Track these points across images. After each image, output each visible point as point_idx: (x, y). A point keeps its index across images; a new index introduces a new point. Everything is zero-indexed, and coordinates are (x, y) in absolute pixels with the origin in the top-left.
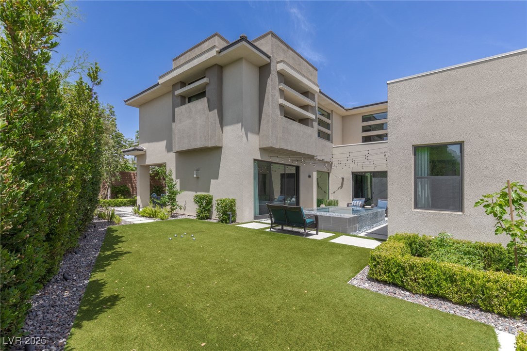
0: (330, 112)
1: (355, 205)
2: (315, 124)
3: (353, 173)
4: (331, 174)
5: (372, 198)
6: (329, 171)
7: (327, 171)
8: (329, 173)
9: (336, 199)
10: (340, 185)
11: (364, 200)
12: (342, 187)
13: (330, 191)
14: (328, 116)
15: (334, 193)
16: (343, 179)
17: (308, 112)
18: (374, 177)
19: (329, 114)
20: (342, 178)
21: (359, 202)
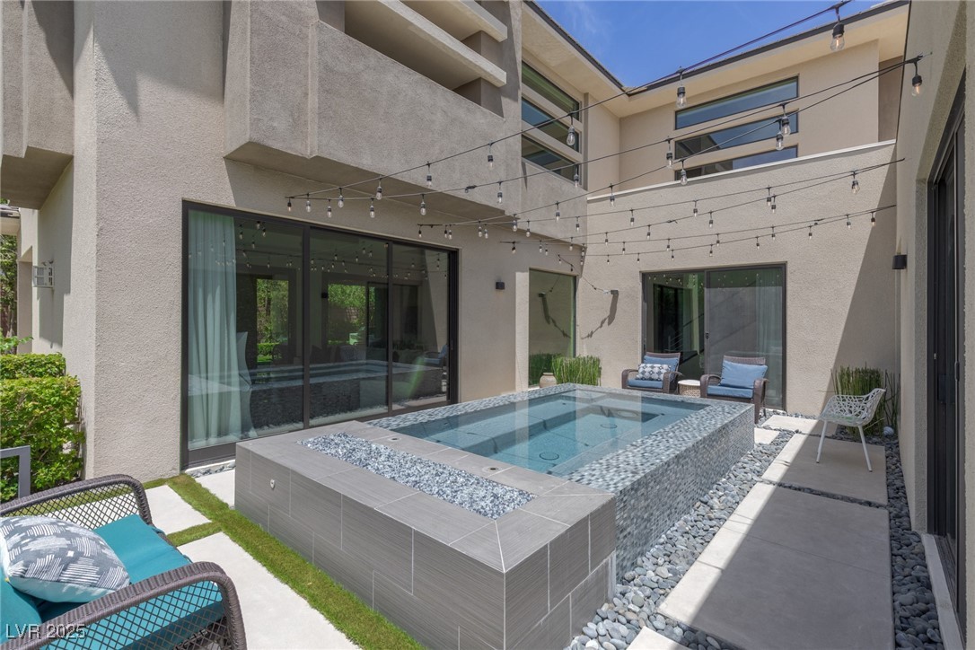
0: (579, 98)
1: (647, 375)
2: (513, 108)
3: (644, 276)
4: (581, 282)
5: (702, 351)
6: (574, 273)
7: (569, 272)
8: (575, 279)
9: (595, 355)
10: (609, 313)
11: (676, 359)
12: (611, 318)
13: (578, 330)
14: (575, 110)
15: (590, 335)
16: (615, 293)
17: (479, 52)
18: (709, 287)
19: (577, 105)
20: (612, 292)
21: (662, 367)
